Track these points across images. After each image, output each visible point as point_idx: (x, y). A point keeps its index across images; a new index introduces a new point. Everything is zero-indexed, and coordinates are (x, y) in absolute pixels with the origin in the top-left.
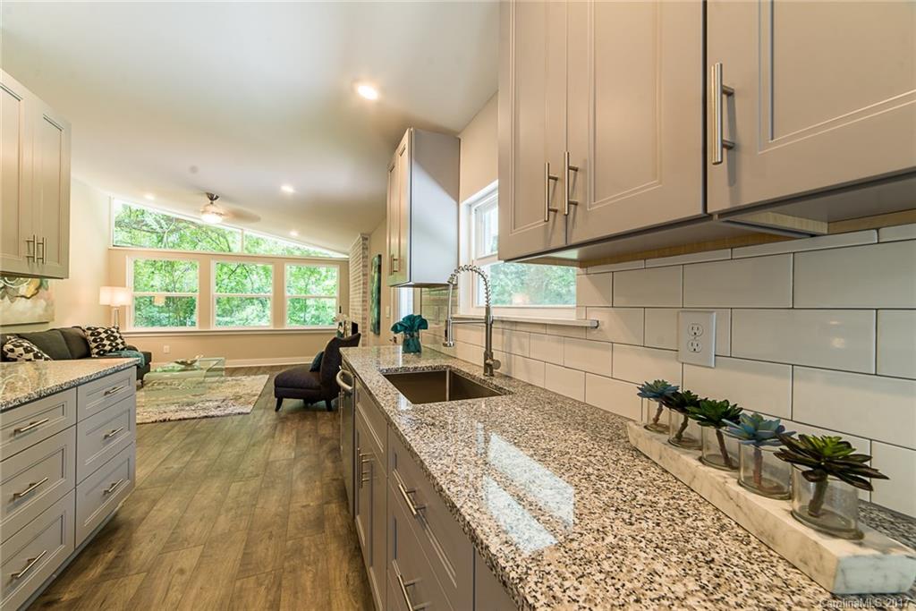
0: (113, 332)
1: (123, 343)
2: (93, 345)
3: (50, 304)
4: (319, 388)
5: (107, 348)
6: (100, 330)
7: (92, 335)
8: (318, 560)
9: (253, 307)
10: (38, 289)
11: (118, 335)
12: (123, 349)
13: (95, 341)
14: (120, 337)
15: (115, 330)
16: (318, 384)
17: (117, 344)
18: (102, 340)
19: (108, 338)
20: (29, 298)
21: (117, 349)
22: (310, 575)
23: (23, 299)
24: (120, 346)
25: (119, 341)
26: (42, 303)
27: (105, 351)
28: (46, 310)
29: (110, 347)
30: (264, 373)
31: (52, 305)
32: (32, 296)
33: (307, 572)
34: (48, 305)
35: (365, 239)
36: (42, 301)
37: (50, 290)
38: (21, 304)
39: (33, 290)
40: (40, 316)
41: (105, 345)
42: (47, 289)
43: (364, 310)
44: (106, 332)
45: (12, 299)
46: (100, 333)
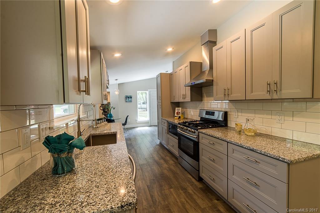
8: (143, 210)
22: (144, 204)
33: (145, 206)
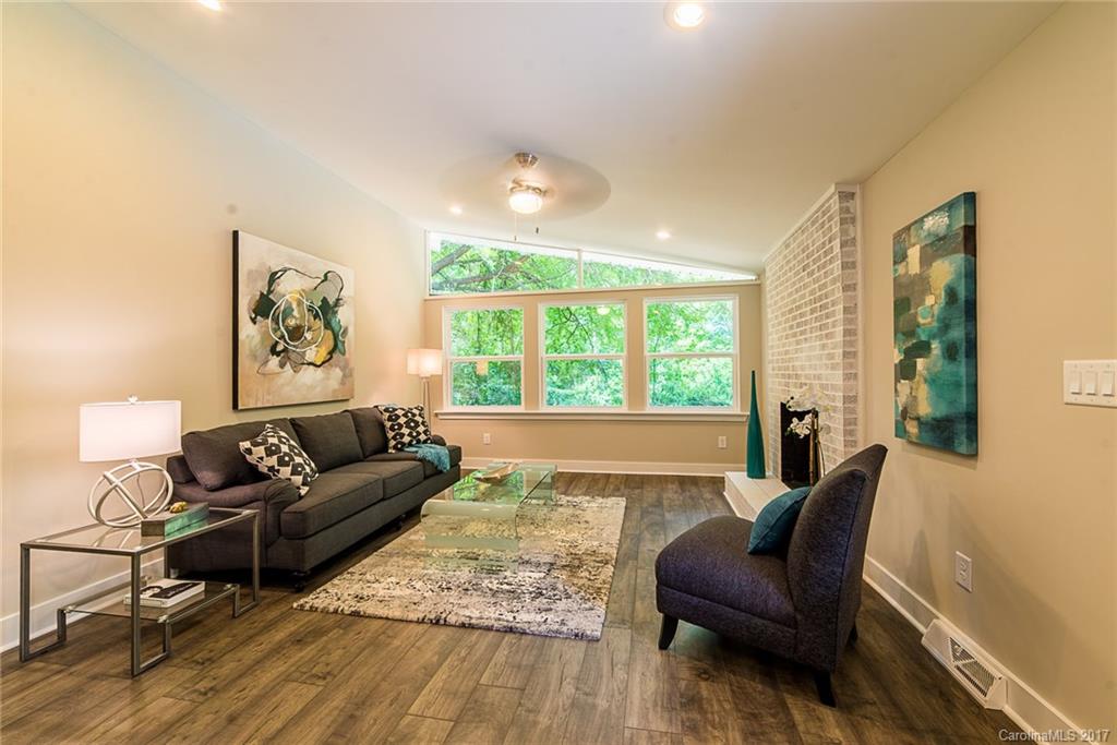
0: (414, 415)
1: (425, 432)
2: (390, 434)
3: (348, 375)
4: (789, 621)
5: (406, 439)
6: (400, 412)
7: (390, 419)
9: (594, 377)
10: (331, 353)
11: (420, 420)
12: (425, 442)
13: (392, 428)
14: (423, 423)
15: (417, 412)
16: (788, 608)
17: (419, 434)
18: (400, 426)
19: (407, 424)
20: (319, 366)
21: (419, 442)
23: (311, 367)
24: (423, 437)
25: (421, 429)
26: (337, 373)
27: (403, 444)
28: (343, 383)
29: (409, 439)
30: (616, 492)
31: (351, 375)
32: (323, 363)
34: (344, 376)
35: (846, 196)
36: (338, 370)
37: (347, 355)
38: (309, 375)
39: (325, 354)
40: (335, 391)
41: (402, 435)
42: (344, 354)
43: (847, 377)
44: (405, 415)
45: (296, 368)
46: (398, 417)
